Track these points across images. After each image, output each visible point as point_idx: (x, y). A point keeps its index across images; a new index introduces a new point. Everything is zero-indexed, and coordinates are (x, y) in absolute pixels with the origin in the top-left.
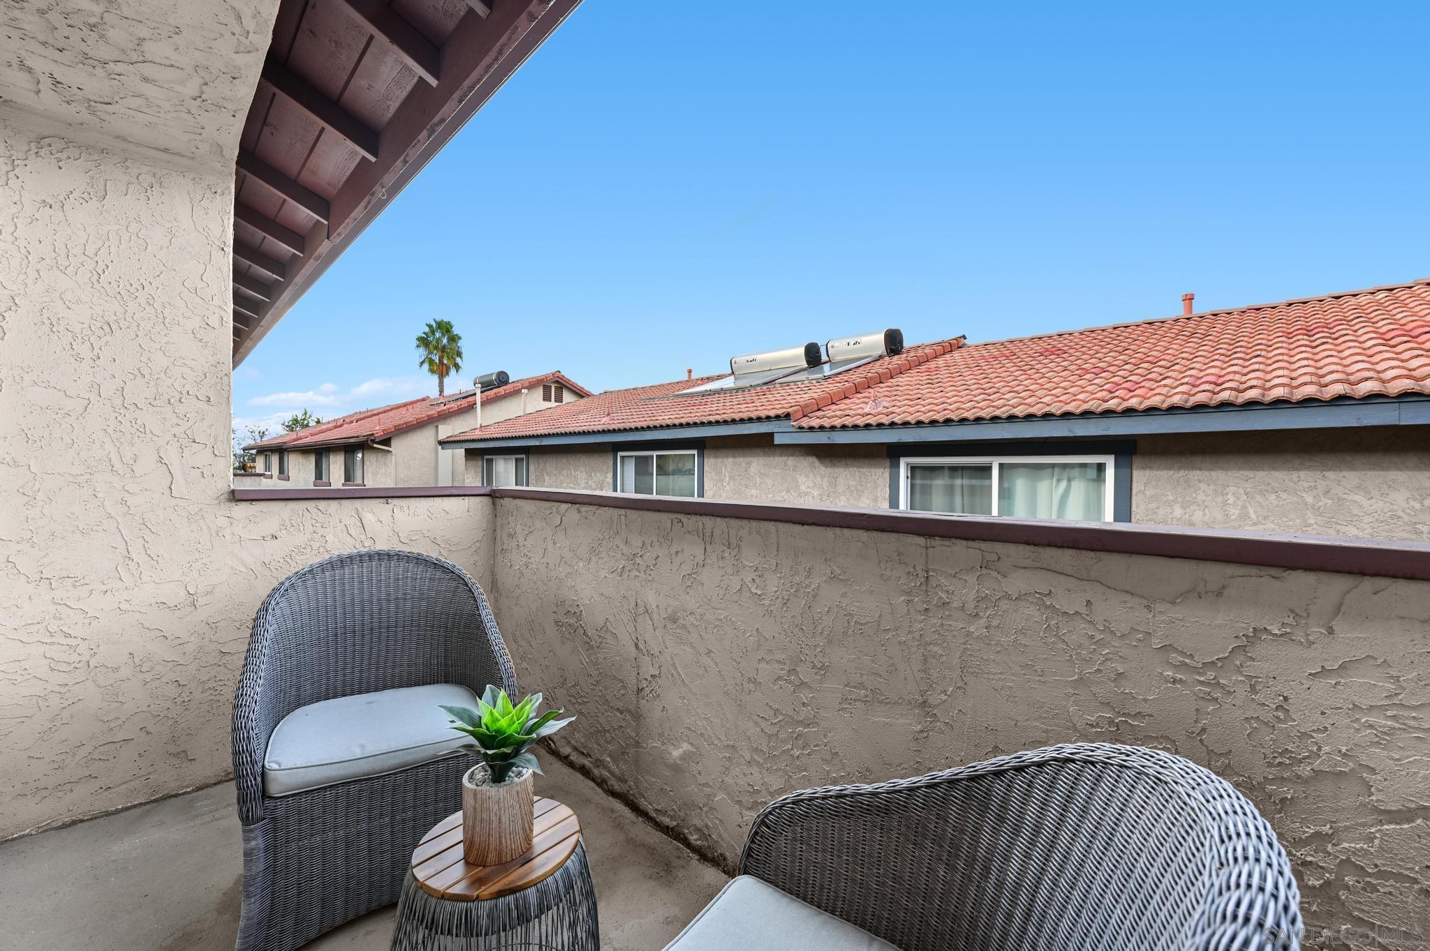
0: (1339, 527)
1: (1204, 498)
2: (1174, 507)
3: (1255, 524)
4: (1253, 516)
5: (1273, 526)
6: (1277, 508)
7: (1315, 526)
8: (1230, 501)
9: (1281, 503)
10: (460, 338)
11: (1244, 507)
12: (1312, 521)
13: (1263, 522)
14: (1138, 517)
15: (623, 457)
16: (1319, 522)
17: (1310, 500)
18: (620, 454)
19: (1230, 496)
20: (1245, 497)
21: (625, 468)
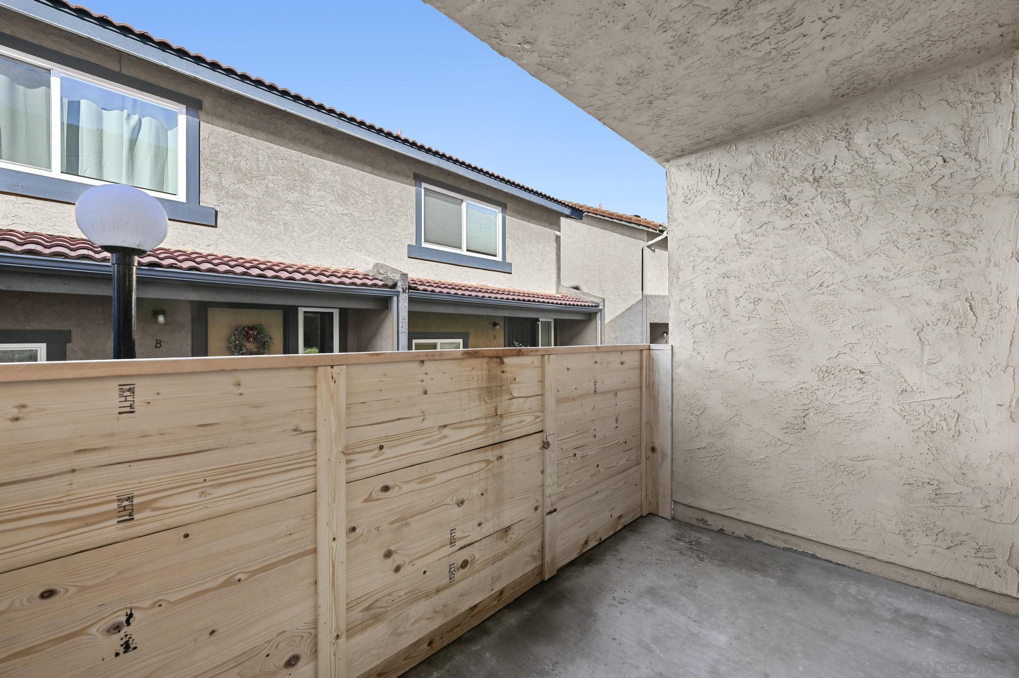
0: (308, 184)
1: (246, 153)
2: (228, 155)
3: (272, 175)
4: (272, 170)
5: (281, 178)
6: (283, 169)
8: (260, 159)
9: (284, 166)
12: (297, 178)
13: (276, 175)
14: (204, 156)
17: (296, 167)
19: (260, 156)
20: (267, 158)
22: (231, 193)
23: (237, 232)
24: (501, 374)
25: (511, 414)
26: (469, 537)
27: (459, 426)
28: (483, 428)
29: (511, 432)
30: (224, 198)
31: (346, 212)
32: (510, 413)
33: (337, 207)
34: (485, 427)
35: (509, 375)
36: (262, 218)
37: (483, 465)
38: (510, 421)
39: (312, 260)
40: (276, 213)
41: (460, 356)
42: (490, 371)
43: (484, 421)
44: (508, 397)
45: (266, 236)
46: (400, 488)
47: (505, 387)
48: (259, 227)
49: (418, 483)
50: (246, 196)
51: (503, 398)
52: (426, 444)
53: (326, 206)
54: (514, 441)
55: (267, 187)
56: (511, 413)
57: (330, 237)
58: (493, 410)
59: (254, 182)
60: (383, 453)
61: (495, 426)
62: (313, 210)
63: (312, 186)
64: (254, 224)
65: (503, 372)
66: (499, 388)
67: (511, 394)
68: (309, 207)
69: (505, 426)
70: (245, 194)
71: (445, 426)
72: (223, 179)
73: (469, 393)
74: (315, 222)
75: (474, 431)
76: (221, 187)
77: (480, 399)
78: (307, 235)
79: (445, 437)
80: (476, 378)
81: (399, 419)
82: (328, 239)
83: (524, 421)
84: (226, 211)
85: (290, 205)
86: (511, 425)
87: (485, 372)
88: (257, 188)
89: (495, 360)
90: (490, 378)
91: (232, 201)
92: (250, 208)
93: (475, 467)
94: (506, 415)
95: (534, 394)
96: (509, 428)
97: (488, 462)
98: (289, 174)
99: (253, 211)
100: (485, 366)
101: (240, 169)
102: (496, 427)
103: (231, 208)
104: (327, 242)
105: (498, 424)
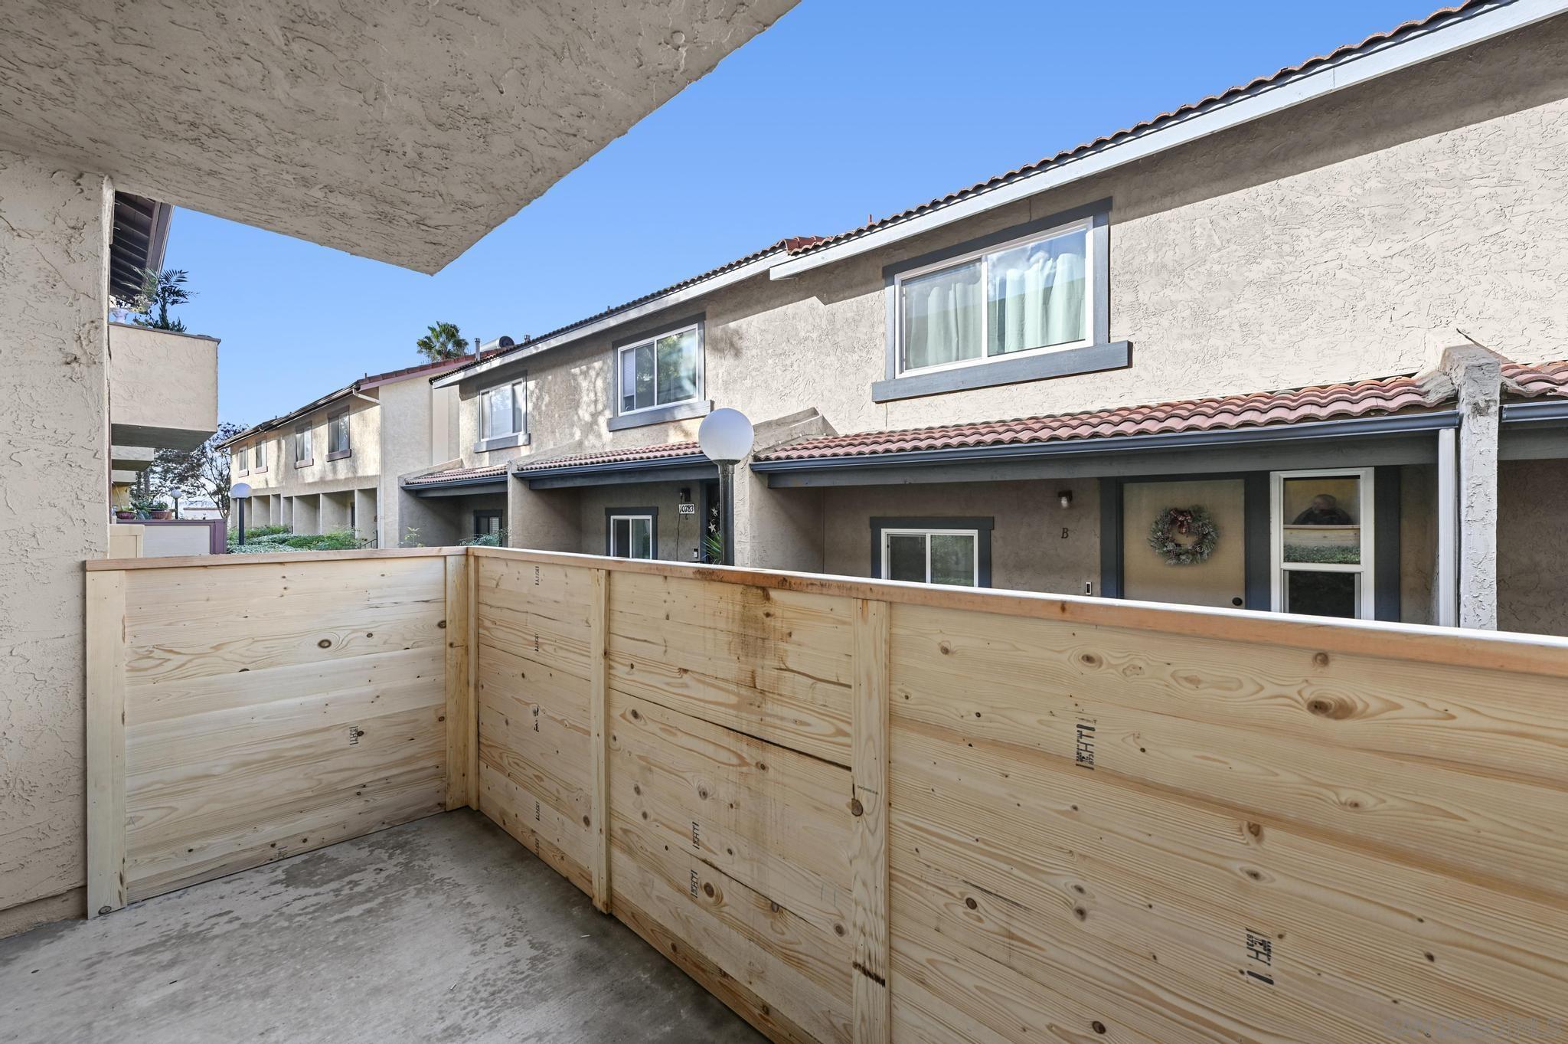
0: (1292, 232)
1: (1174, 237)
2: (1148, 253)
3: (1219, 250)
4: (1218, 242)
5: (1235, 247)
6: (1239, 229)
7: (1272, 237)
8: (1197, 234)
9: (1242, 222)
10: (466, 344)
11: (1210, 236)
12: (1269, 233)
13: (1226, 245)
14: (1115, 273)
15: (624, 353)
16: (1276, 232)
17: (1267, 212)
18: (621, 349)
19: (1197, 229)
20: (1210, 226)
21: (626, 363)
22: (1152, 309)
23: (1160, 366)
24: (764, 617)
25: (779, 697)
26: (715, 857)
27: (703, 678)
28: (733, 700)
29: (778, 732)
30: (1142, 321)
31: (1397, 248)
32: (778, 694)
33: (1371, 250)
34: (737, 699)
35: (778, 624)
36: (1199, 330)
37: (734, 760)
38: (778, 710)
39: (1306, 377)
40: (1226, 312)
41: (692, 576)
42: (747, 609)
43: (733, 687)
44: (776, 664)
45: (1207, 357)
46: (646, 724)
47: (771, 644)
48: (1196, 347)
49: (661, 729)
50: (1173, 304)
51: (767, 662)
52: (668, 684)
53: (1339, 256)
54: (788, 753)
55: (1210, 274)
56: (781, 695)
57: (1349, 319)
58: (749, 675)
59: (1187, 276)
60: (633, 674)
61: (751, 704)
62: (1306, 277)
63: (1305, 231)
64: (1187, 344)
65: (768, 615)
66: (759, 641)
67: (782, 660)
68: (1297, 275)
69: (770, 715)
70: (1171, 302)
71: (686, 671)
72: (1140, 294)
73: (715, 635)
74: (1312, 298)
75: (721, 697)
76: (1137, 306)
77: (729, 649)
78: (1293, 331)
79: (686, 686)
80: (724, 614)
81: (645, 641)
82: (1346, 324)
83: (809, 725)
84: (1143, 339)
85: (1254, 287)
86: (782, 719)
87: (738, 608)
88: (1191, 284)
89: (755, 590)
90: (746, 620)
91: (1154, 319)
92: (1180, 320)
93: (724, 756)
94: (771, 695)
95: (834, 679)
96: (778, 722)
97: (743, 762)
98: (1252, 232)
99: (1186, 323)
100: (738, 597)
101: (1164, 266)
102: (753, 707)
103: (1151, 332)
104: (1343, 330)
105: (757, 704)
